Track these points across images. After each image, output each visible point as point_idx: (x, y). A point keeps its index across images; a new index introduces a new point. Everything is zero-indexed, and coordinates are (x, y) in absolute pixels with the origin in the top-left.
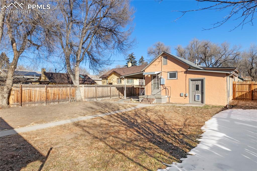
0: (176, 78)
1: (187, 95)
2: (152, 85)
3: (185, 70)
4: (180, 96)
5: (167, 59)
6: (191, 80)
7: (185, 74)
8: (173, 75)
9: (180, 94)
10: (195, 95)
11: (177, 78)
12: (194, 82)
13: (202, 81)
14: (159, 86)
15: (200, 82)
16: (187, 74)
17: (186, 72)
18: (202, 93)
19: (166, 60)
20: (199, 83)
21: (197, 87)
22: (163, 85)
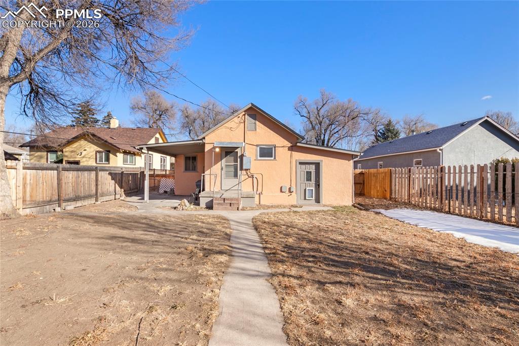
0: (272, 157)
1: (293, 189)
2: (222, 169)
3: (290, 145)
4: (281, 191)
5: (255, 119)
6: (301, 163)
7: (290, 152)
8: (267, 152)
9: (281, 188)
10: (305, 190)
11: (275, 158)
12: (303, 166)
13: (317, 165)
14: (239, 172)
15: (314, 166)
16: (293, 152)
17: (291, 149)
18: (318, 186)
19: (253, 121)
20: (312, 169)
21: (309, 174)
22: (246, 170)
